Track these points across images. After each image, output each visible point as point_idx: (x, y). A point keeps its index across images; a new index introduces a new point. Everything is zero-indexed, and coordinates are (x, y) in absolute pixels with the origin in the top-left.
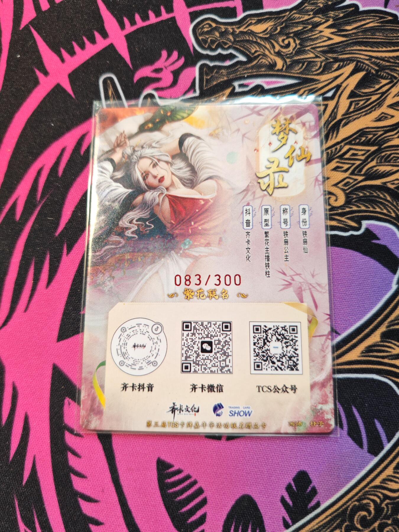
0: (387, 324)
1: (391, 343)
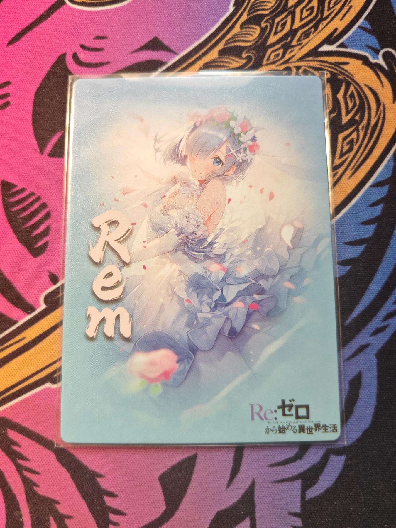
0: (224, 43)
1: (229, 59)
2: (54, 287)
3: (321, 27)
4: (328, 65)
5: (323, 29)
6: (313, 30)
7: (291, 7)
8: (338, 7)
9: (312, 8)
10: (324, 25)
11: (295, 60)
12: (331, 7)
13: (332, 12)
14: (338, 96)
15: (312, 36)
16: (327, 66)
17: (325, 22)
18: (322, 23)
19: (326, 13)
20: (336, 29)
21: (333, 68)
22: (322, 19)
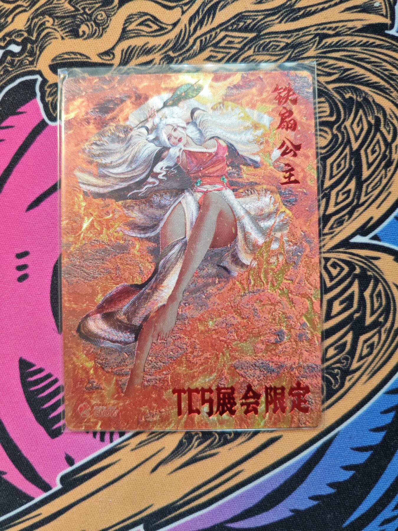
2: (70, 469)
3: (355, 214)
4: (358, 258)
5: (358, 217)
6: (347, 217)
7: (326, 189)
8: (376, 192)
9: (349, 191)
10: (359, 212)
11: (325, 251)
12: (368, 191)
13: (369, 198)
14: (364, 294)
15: (345, 224)
16: (357, 260)
17: (361, 209)
18: (357, 209)
19: (363, 199)
20: (371, 218)
21: (363, 262)
22: (358, 206)
